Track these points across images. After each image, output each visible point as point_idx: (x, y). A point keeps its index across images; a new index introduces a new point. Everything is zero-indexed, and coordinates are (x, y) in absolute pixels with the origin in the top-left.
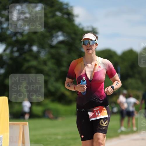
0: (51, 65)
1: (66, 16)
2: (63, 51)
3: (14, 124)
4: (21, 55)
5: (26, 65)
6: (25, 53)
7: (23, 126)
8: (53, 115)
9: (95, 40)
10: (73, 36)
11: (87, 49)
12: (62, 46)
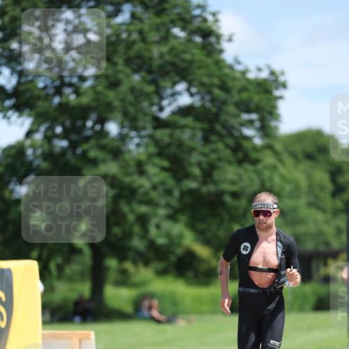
3: (55, 337)
4: (73, 145)
6: (87, 139)
7: (80, 341)
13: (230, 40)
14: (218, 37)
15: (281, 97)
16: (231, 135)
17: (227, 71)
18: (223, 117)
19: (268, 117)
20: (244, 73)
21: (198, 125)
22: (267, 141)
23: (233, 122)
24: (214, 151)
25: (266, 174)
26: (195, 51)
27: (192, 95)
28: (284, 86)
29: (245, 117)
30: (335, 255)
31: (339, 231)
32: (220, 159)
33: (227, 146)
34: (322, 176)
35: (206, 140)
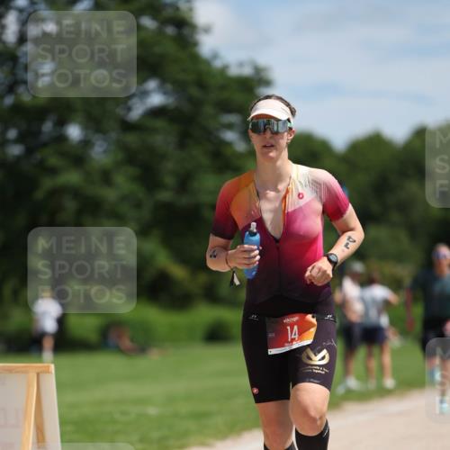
0: (124, 182)
1: (170, 30)
2: (163, 139)
3: (10, 371)
4: (29, 151)
5: (48, 183)
6: (45, 145)
7: (38, 375)
8: (132, 340)
9: (289, 120)
10: (195, 92)
11: (265, 146)
12: (160, 123)
13: (207, 30)
16: (209, 140)
20: (225, 68)
21: (173, 128)
27: (165, 93)
35: (182, 145)
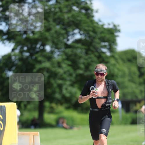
1: (83, 11)
5: (38, 67)
7: (33, 136)
12: (79, 45)
13: (97, 12)
14: (92, 10)
15: (118, 36)
16: (97, 51)
17: (95, 25)
18: (94, 44)
19: (112, 44)
20: (103, 25)
21: (83, 47)
22: (112, 54)
23: (98, 46)
24: (90, 58)
25: (111, 67)
26: (83, 16)
28: (119, 31)
29: (103, 44)
30: (139, 102)
31: (141, 92)
32: (92, 61)
33: (95, 56)
34: (134, 69)
35: (87, 53)
